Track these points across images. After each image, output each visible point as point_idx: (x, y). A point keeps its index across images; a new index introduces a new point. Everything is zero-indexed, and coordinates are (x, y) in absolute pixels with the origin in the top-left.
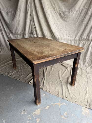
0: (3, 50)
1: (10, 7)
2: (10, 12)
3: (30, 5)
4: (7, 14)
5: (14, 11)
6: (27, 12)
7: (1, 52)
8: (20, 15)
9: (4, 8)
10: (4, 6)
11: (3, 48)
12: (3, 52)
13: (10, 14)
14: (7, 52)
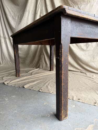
0: (5, 61)
1: (18, 12)
2: (17, 16)
3: (40, 5)
4: (14, 19)
5: (22, 15)
6: (36, 12)
7: (2, 64)
8: (28, 17)
9: (10, 13)
10: (11, 11)
11: (5, 59)
12: (3, 64)
13: (17, 18)
14: (9, 64)
